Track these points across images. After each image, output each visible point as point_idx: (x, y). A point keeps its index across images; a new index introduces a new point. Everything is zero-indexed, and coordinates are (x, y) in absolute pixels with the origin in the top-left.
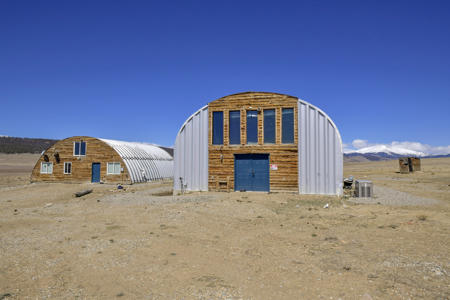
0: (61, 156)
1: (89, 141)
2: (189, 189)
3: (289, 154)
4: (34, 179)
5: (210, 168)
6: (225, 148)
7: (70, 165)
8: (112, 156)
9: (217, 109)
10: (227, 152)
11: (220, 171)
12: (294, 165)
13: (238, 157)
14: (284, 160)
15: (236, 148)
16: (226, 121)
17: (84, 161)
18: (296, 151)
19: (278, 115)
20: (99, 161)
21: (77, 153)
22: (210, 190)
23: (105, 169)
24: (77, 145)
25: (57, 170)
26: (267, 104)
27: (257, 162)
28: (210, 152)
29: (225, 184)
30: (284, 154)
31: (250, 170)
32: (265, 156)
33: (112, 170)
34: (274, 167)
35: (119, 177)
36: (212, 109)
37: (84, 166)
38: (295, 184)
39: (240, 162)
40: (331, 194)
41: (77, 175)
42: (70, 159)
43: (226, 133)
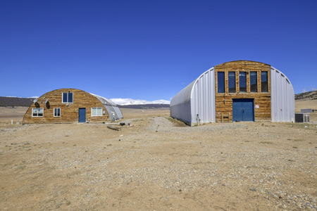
0: (51, 103)
1: (75, 92)
2: (202, 122)
3: (266, 98)
4: (26, 121)
5: (217, 107)
6: (226, 95)
7: (59, 110)
8: (95, 103)
9: (221, 70)
10: (227, 97)
11: (223, 109)
12: (269, 105)
13: (235, 100)
14: (263, 102)
15: (234, 95)
16: (227, 78)
17: (72, 107)
18: (270, 97)
19: (259, 75)
20: (84, 107)
21: (65, 100)
22: (216, 122)
23: (90, 112)
24: (65, 95)
25: (48, 114)
26: (253, 69)
27: (245, 103)
28: (216, 97)
29: (227, 117)
30: (263, 98)
31: (241, 109)
32: (252, 100)
33: (96, 113)
34: (257, 107)
35: (101, 118)
36: (217, 70)
37: (72, 110)
38: (269, 116)
39: (236, 103)
40: (289, 121)
41: (66, 117)
42: (59, 106)
43: (227, 86)
